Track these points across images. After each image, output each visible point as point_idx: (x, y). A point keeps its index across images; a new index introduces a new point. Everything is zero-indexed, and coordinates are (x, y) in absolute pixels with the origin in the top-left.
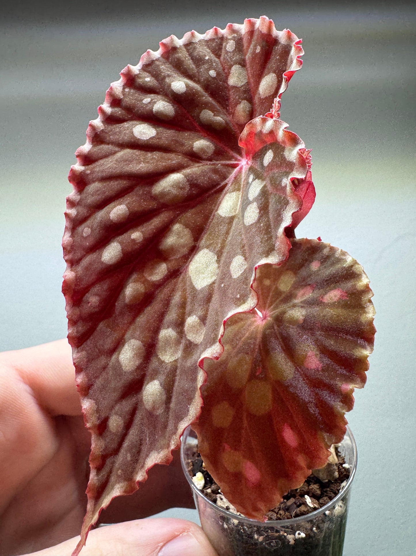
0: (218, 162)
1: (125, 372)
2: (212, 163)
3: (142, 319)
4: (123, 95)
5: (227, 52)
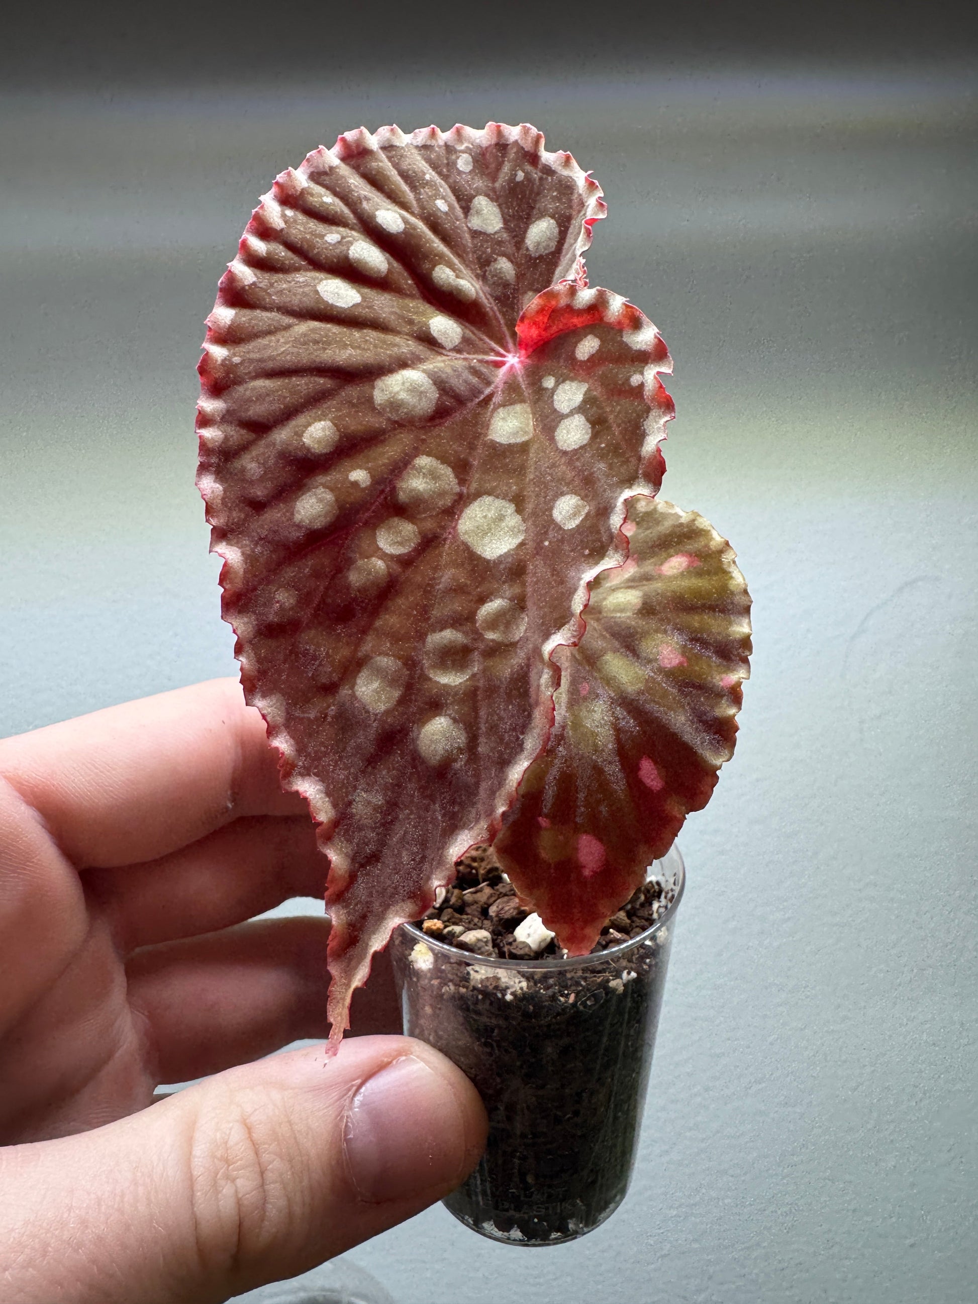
0: (474, 356)
1: (375, 715)
2: (462, 357)
3: (388, 621)
4: (286, 222)
5: (460, 173)
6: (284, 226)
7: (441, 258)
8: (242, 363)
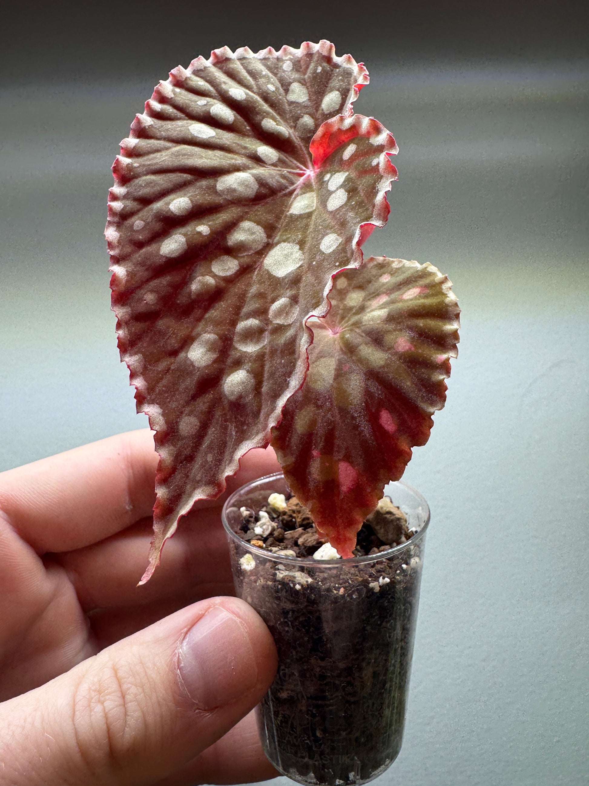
0: (285, 169)
1: (199, 368)
2: (277, 169)
3: (214, 313)
4: (174, 94)
5: (284, 71)
6: (173, 96)
7: (268, 115)
8: (138, 167)
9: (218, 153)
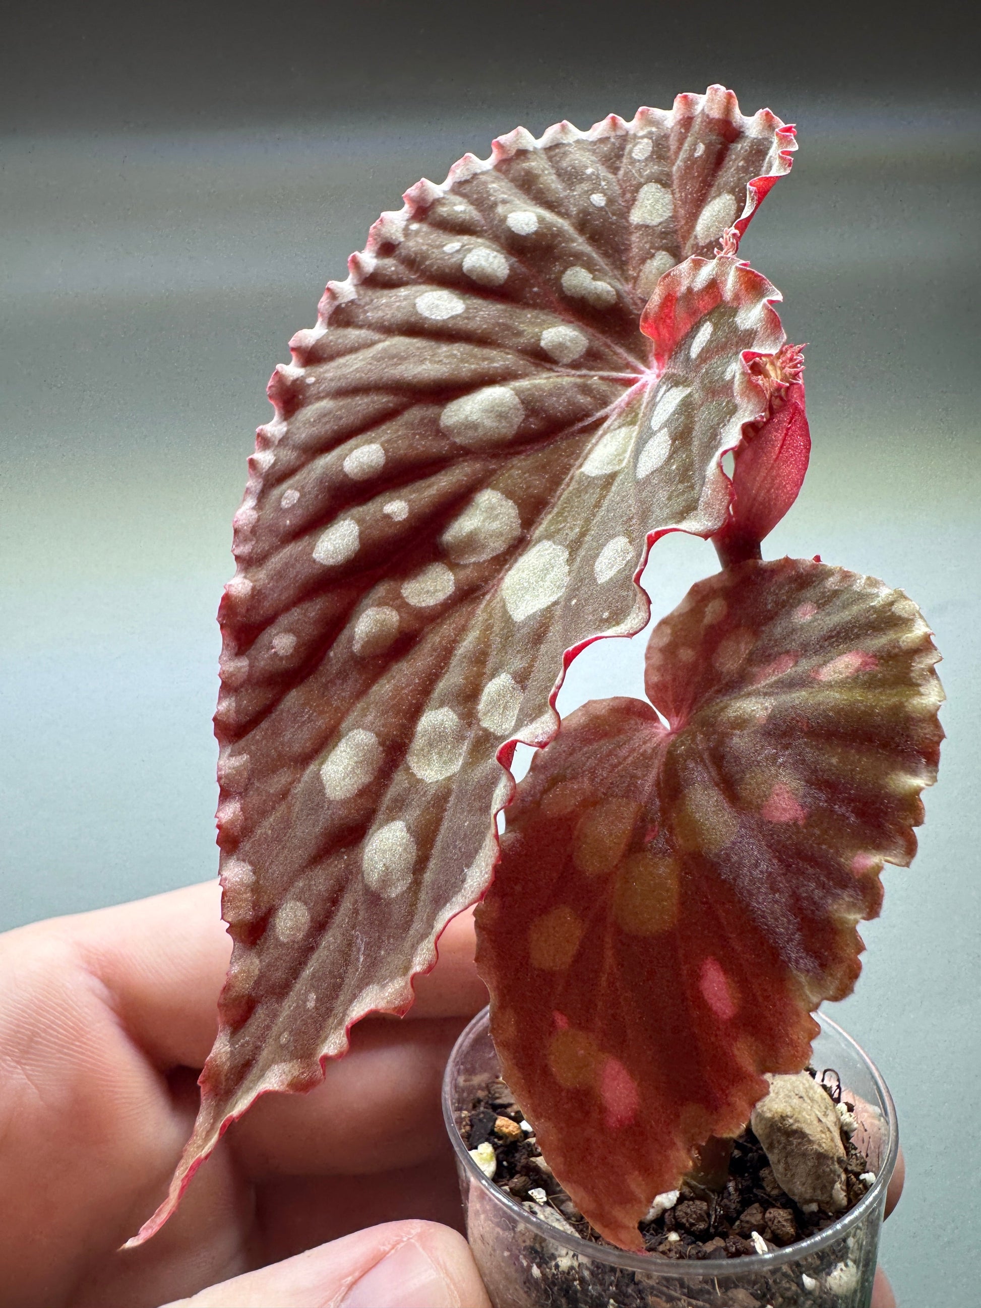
0: (593, 373)
1: (330, 802)
2: (578, 373)
3: (384, 688)
5: (633, 162)
6: (402, 239)
7: (578, 259)
8: (314, 384)
9: (458, 349)
